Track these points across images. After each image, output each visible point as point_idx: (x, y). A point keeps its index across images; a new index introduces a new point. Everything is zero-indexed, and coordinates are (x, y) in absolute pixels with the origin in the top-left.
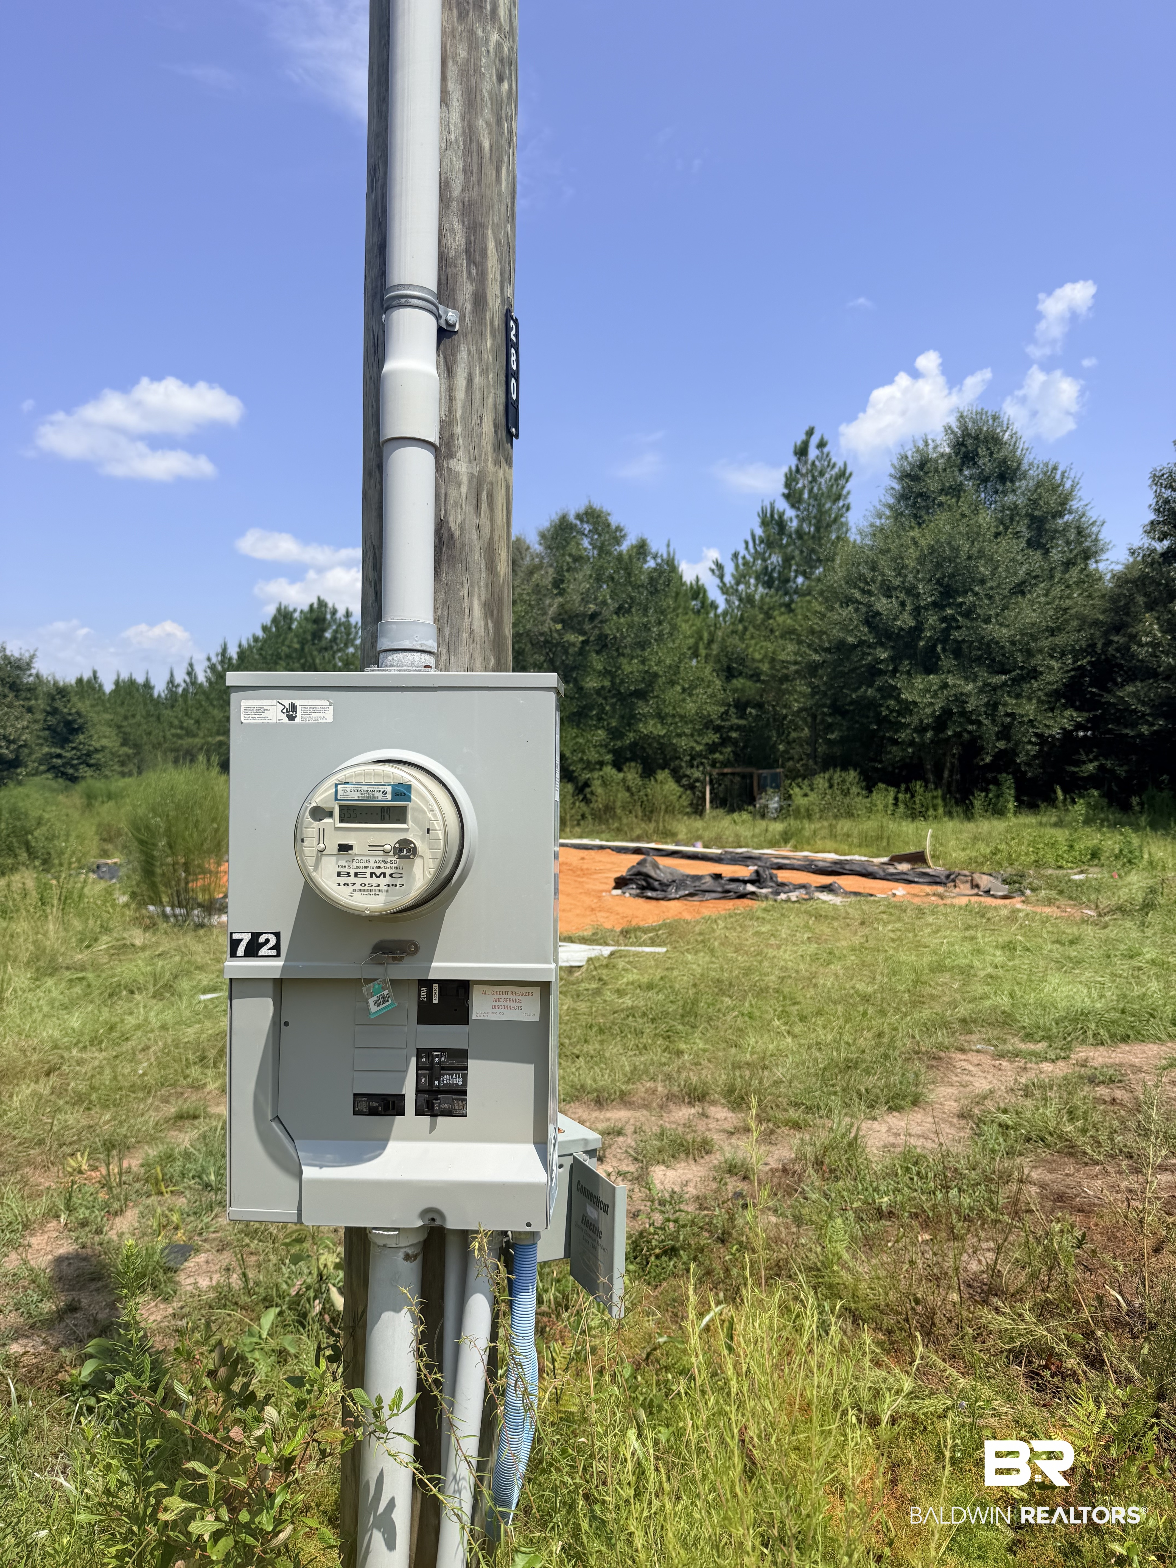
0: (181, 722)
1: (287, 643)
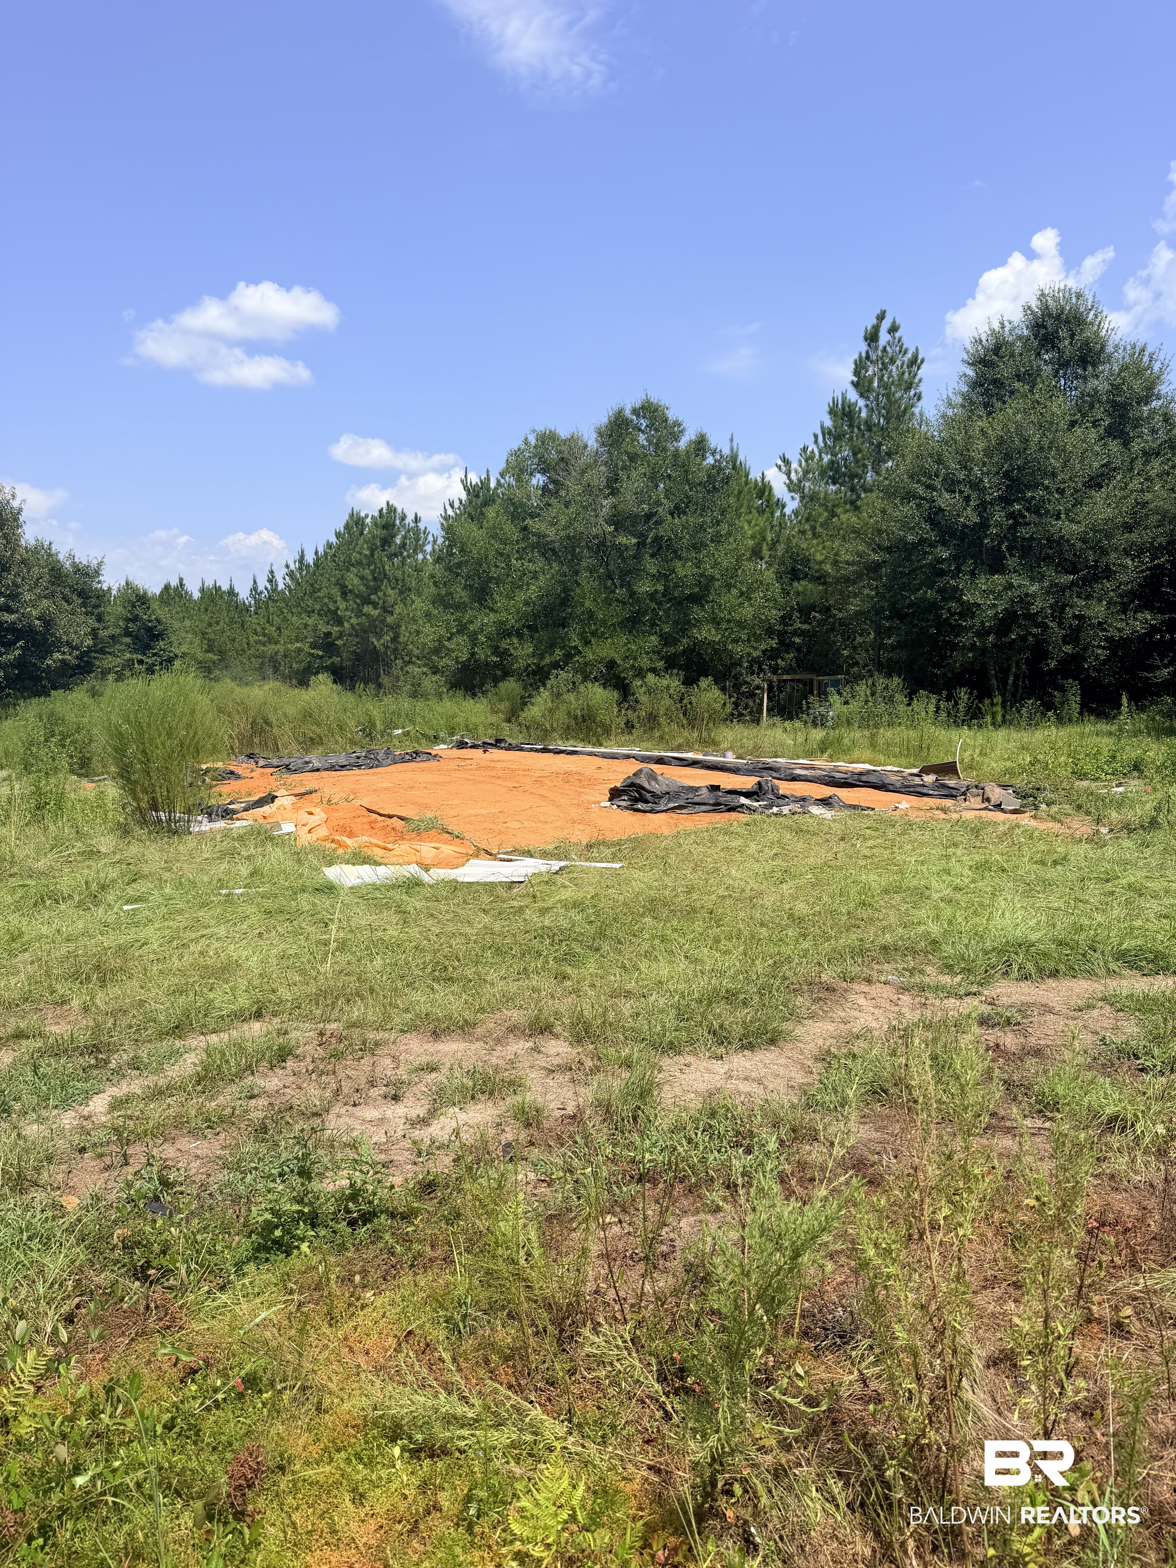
0: (263, 629)
1: (357, 549)
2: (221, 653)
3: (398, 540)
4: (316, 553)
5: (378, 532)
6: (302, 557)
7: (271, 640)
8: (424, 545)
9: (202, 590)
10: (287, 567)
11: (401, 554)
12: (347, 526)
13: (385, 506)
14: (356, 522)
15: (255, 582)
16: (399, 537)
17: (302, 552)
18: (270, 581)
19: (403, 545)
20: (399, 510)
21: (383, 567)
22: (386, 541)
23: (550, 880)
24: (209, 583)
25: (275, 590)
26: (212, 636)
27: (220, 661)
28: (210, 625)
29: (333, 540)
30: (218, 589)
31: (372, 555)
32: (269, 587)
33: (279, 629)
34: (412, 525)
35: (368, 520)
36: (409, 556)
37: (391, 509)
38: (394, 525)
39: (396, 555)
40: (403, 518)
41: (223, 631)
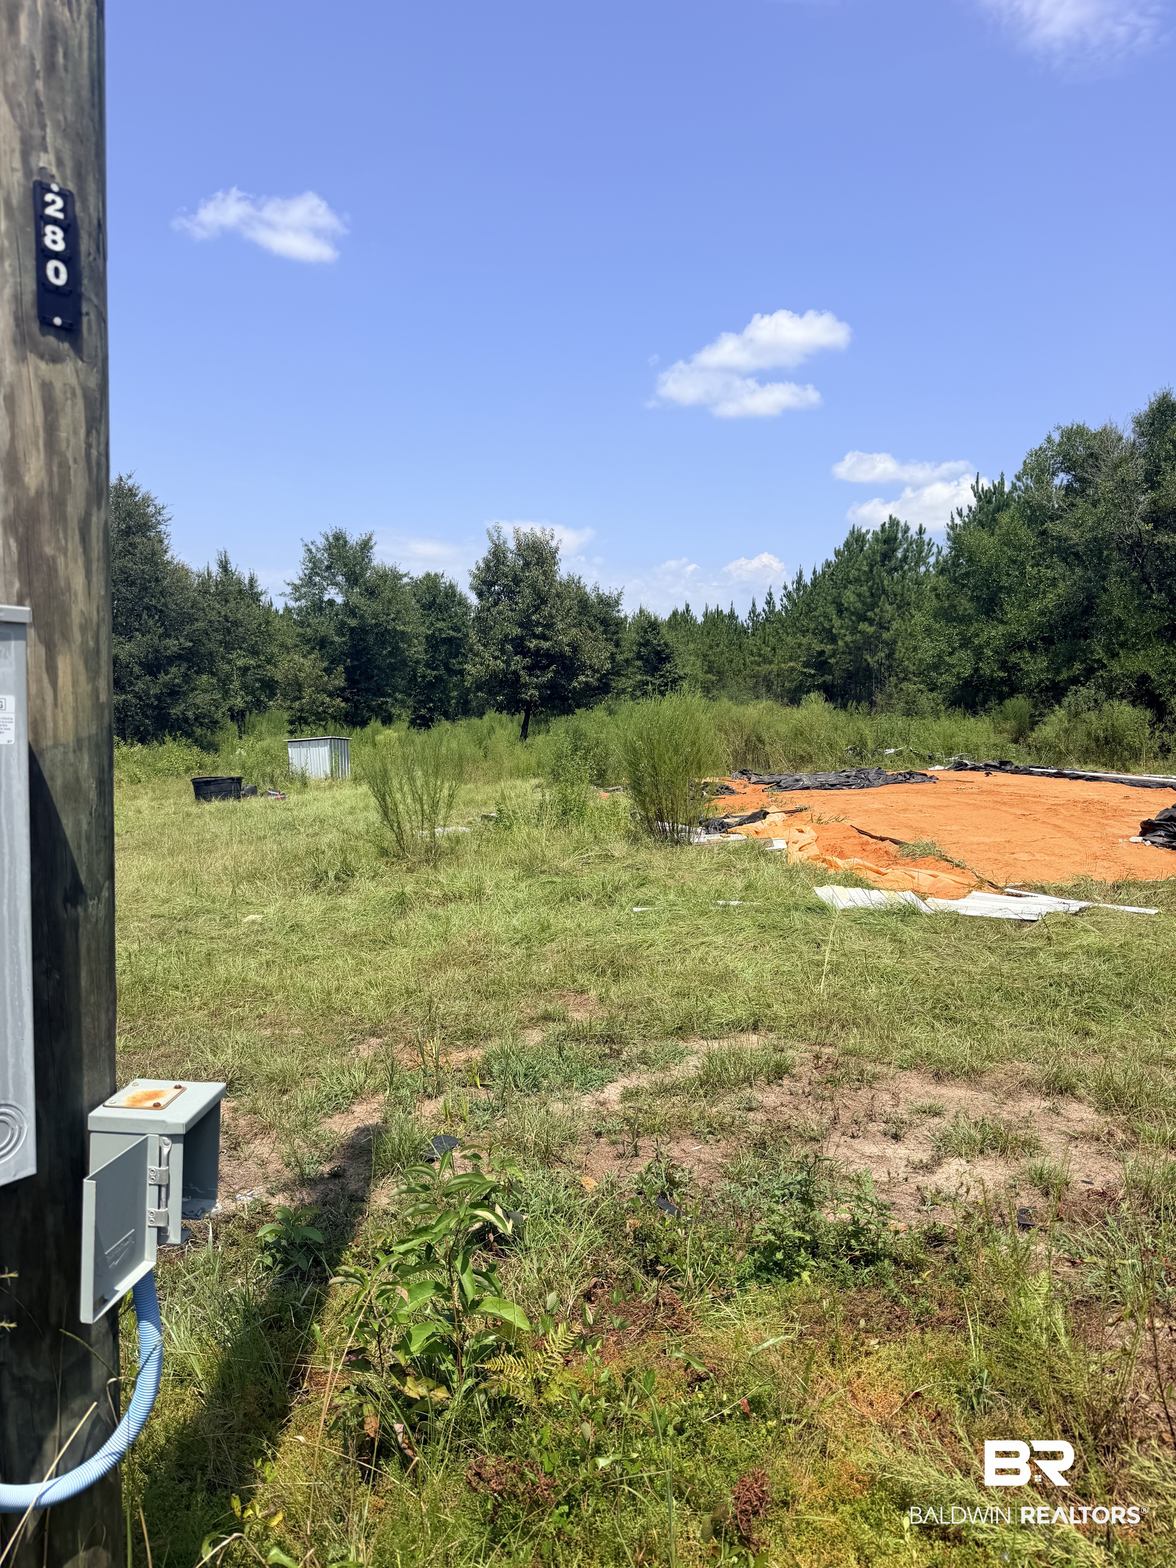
2: (720, 673)
3: (899, 555)
4: (814, 572)
5: (880, 547)
6: (800, 577)
7: (767, 661)
8: (927, 556)
9: (706, 615)
10: (785, 588)
11: (902, 567)
12: (847, 544)
13: (887, 520)
14: (857, 539)
15: (754, 605)
16: (901, 550)
17: (801, 573)
18: (768, 603)
19: (905, 558)
20: (902, 523)
21: (882, 582)
22: (887, 556)
23: (1067, 921)
24: (712, 608)
25: (772, 612)
26: (712, 658)
27: (718, 681)
28: (711, 647)
29: (832, 558)
30: (719, 613)
31: (871, 571)
32: (767, 608)
33: (774, 649)
34: (916, 537)
35: (869, 536)
36: (910, 569)
37: (894, 523)
38: (896, 539)
39: (896, 570)
40: (906, 530)
41: (722, 653)
